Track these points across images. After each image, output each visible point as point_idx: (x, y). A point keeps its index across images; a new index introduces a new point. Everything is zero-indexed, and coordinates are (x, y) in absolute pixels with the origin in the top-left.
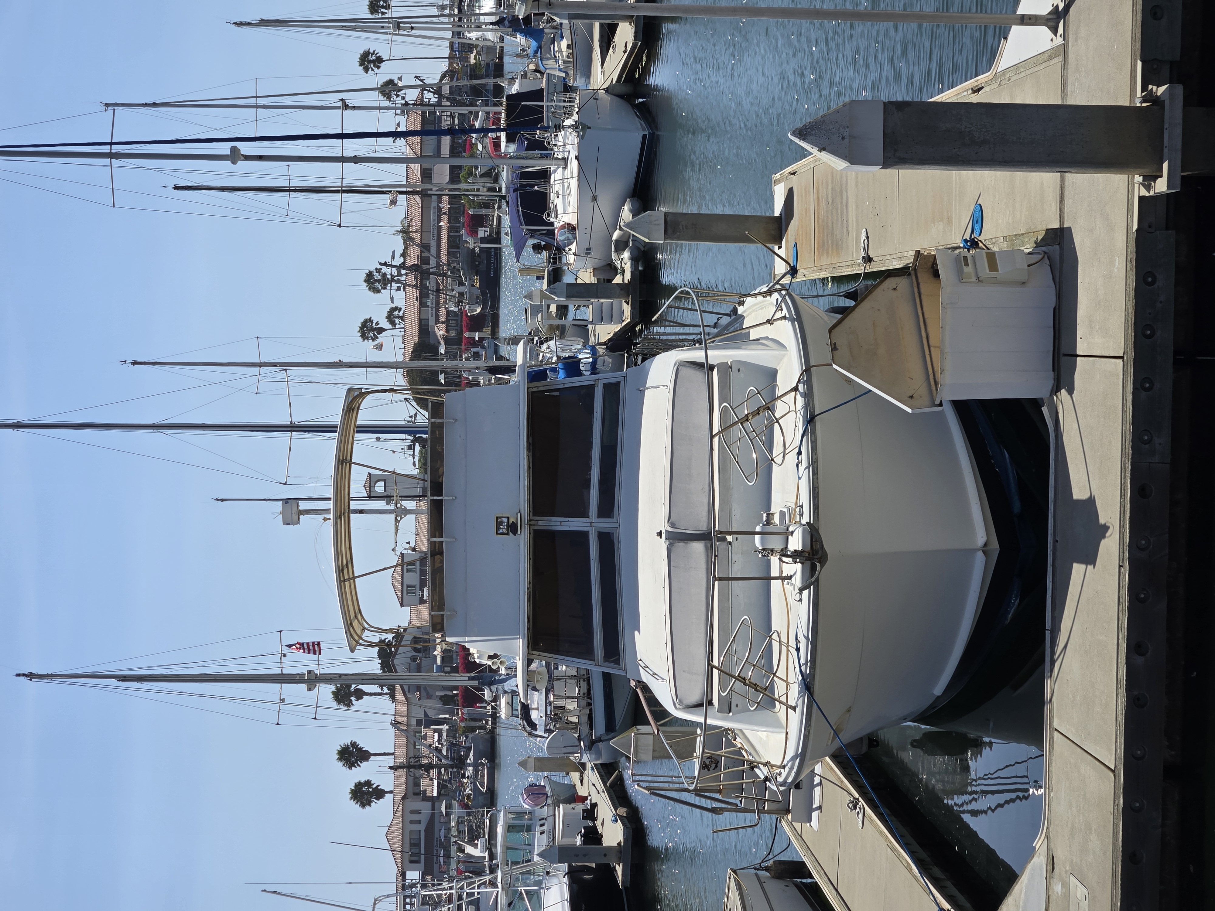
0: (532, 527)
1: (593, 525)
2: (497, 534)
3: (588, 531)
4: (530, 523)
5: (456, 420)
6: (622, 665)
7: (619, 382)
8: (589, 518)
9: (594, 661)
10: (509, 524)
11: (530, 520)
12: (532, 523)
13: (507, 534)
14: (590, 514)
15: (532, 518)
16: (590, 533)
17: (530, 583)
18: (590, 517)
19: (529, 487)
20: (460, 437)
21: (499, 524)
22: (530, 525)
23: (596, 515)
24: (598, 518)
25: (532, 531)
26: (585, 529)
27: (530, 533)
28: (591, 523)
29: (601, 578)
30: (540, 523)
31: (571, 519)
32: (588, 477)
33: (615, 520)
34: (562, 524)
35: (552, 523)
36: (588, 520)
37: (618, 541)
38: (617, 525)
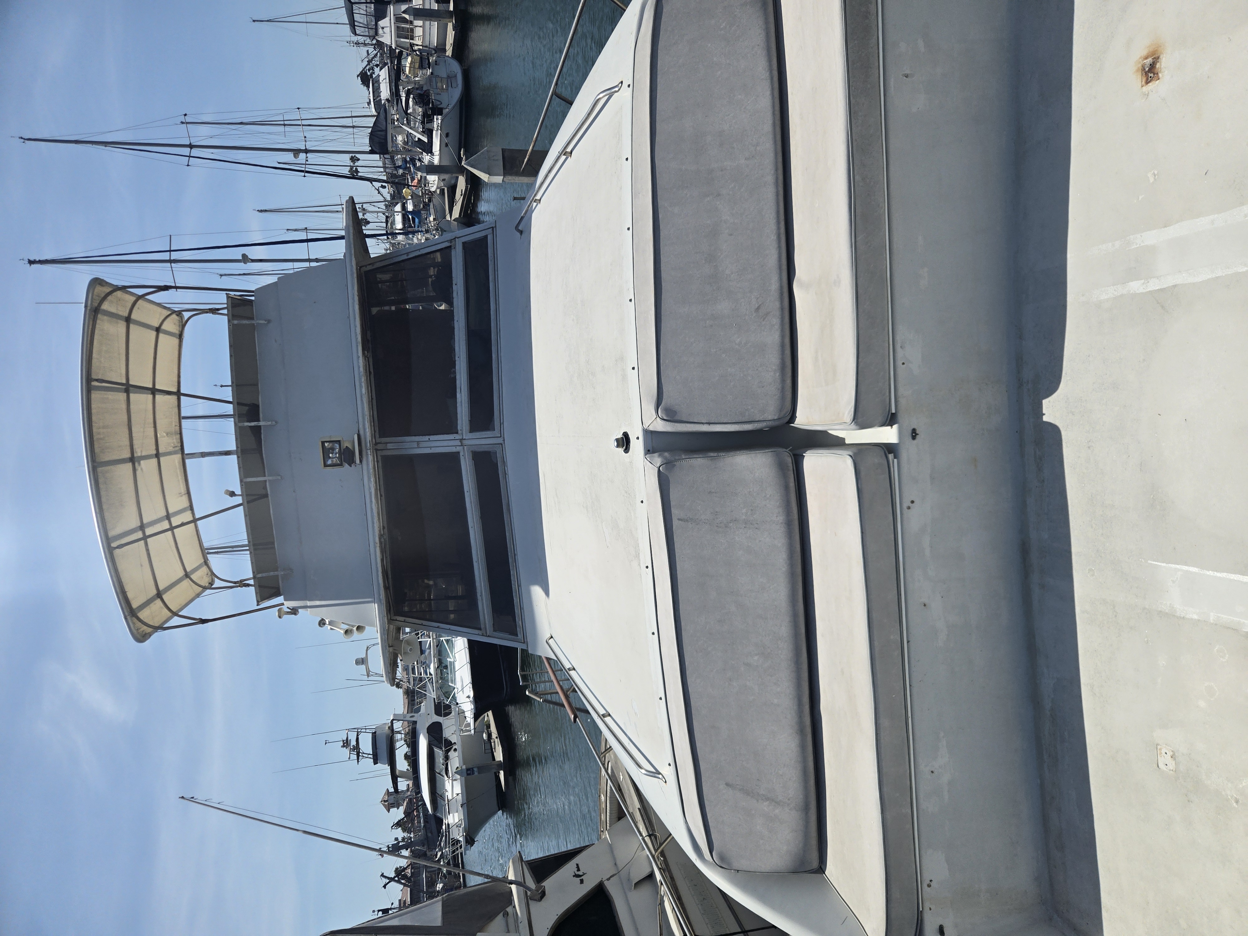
0: (379, 453)
1: (465, 442)
2: (326, 465)
3: (459, 453)
4: (376, 447)
5: (269, 321)
6: (520, 636)
8: (457, 433)
9: (480, 629)
10: (342, 450)
11: (376, 444)
12: (379, 447)
13: (341, 465)
14: (459, 428)
15: (378, 440)
16: (461, 454)
17: (384, 528)
18: (460, 432)
19: (372, 399)
20: (276, 341)
21: (326, 452)
22: (377, 450)
23: (468, 428)
24: (471, 432)
25: (379, 458)
26: (454, 450)
27: (378, 462)
28: (461, 440)
29: (481, 517)
30: (390, 446)
31: (432, 438)
32: (452, 376)
33: (496, 433)
34: (421, 446)
35: (407, 446)
36: (457, 436)
37: (504, 463)
38: (500, 441)
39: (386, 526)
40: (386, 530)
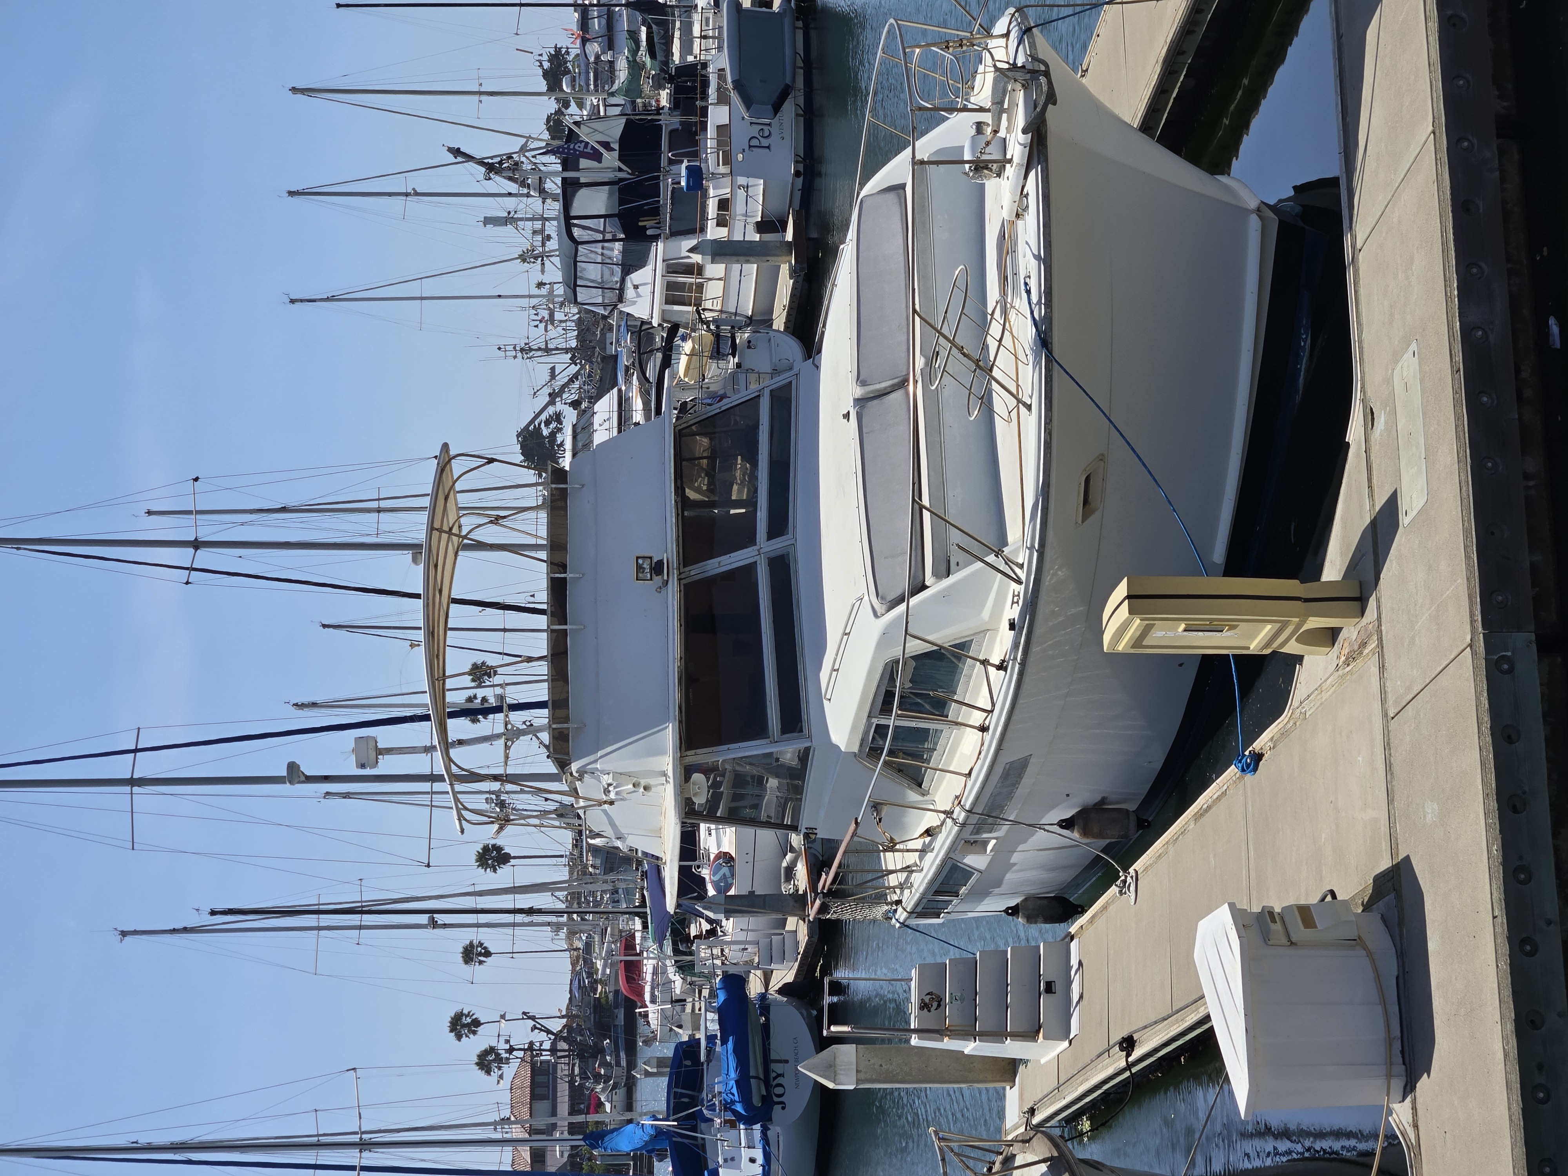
0: (682, 582)
1: (762, 551)
3: (756, 562)
4: (680, 576)
5: (583, 487)
6: (806, 731)
7: (791, 382)
8: (756, 545)
9: (766, 737)
10: (653, 566)
11: (680, 574)
12: (683, 576)
13: (650, 580)
14: (757, 541)
15: (682, 569)
16: (758, 563)
17: (681, 658)
18: (758, 543)
19: (678, 536)
20: (589, 506)
21: (640, 568)
22: (680, 578)
23: (766, 538)
24: (768, 540)
25: (682, 587)
26: (751, 560)
27: (680, 591)
28: (758, 551)
29: (774, 622)
30: (692, 573)
31: (732, 555)
33: (790, 536)
34: (721, 565)
35: (708, 568)
36: (755, 548)
37: (795, 561)
38: (793, 542)
39: (683, 657)
40: (683, 660)
